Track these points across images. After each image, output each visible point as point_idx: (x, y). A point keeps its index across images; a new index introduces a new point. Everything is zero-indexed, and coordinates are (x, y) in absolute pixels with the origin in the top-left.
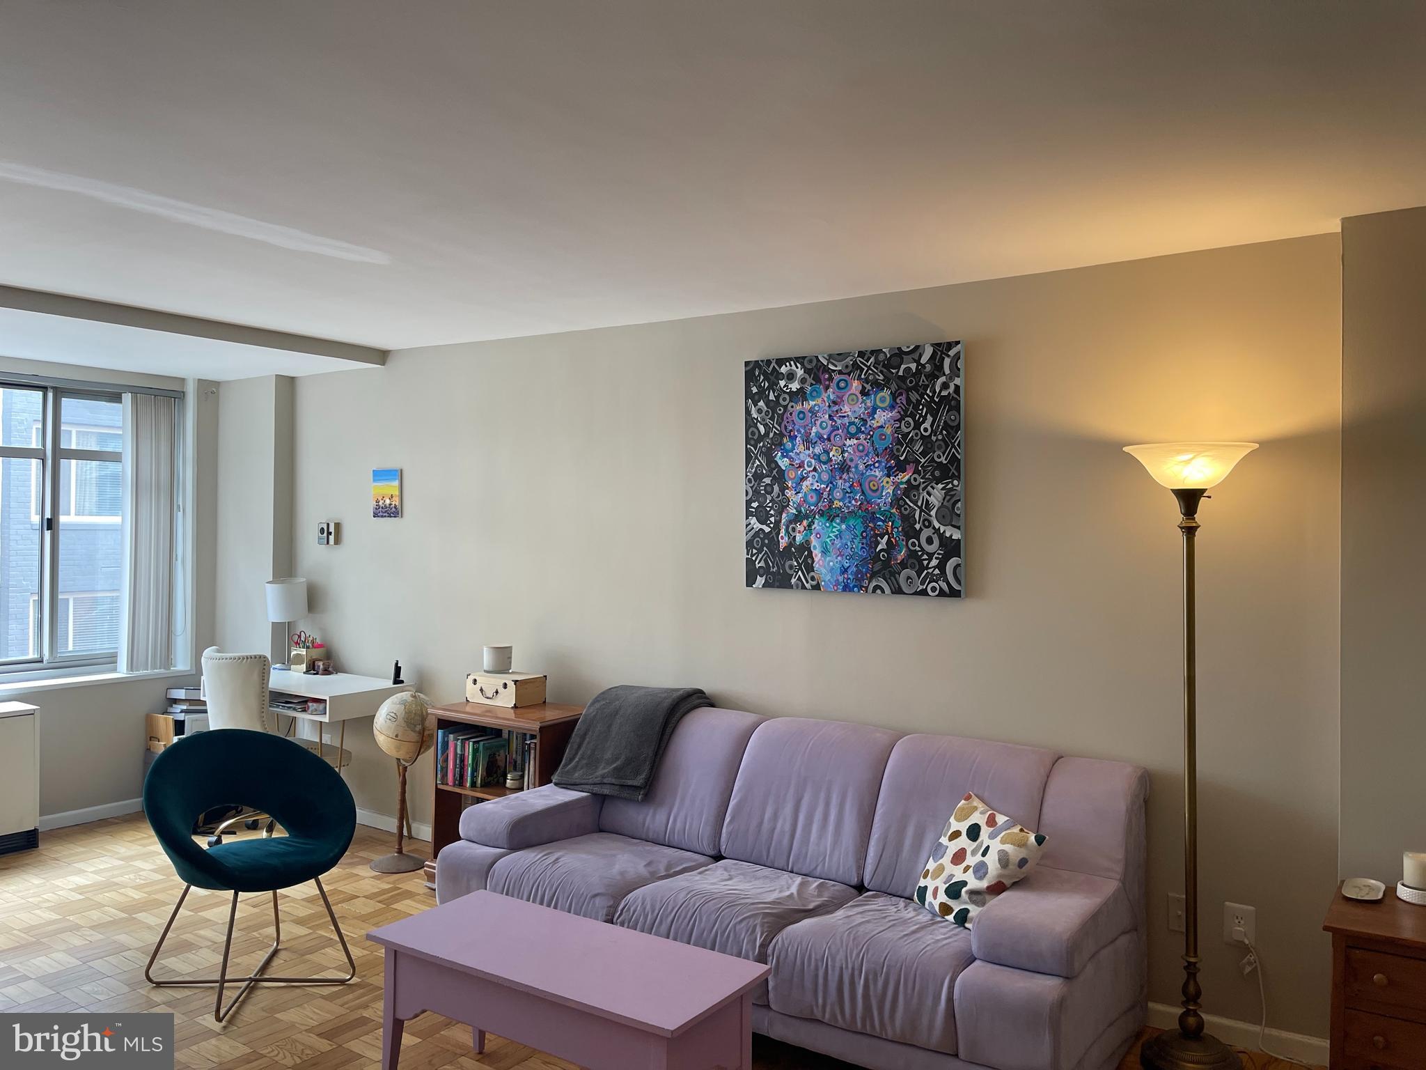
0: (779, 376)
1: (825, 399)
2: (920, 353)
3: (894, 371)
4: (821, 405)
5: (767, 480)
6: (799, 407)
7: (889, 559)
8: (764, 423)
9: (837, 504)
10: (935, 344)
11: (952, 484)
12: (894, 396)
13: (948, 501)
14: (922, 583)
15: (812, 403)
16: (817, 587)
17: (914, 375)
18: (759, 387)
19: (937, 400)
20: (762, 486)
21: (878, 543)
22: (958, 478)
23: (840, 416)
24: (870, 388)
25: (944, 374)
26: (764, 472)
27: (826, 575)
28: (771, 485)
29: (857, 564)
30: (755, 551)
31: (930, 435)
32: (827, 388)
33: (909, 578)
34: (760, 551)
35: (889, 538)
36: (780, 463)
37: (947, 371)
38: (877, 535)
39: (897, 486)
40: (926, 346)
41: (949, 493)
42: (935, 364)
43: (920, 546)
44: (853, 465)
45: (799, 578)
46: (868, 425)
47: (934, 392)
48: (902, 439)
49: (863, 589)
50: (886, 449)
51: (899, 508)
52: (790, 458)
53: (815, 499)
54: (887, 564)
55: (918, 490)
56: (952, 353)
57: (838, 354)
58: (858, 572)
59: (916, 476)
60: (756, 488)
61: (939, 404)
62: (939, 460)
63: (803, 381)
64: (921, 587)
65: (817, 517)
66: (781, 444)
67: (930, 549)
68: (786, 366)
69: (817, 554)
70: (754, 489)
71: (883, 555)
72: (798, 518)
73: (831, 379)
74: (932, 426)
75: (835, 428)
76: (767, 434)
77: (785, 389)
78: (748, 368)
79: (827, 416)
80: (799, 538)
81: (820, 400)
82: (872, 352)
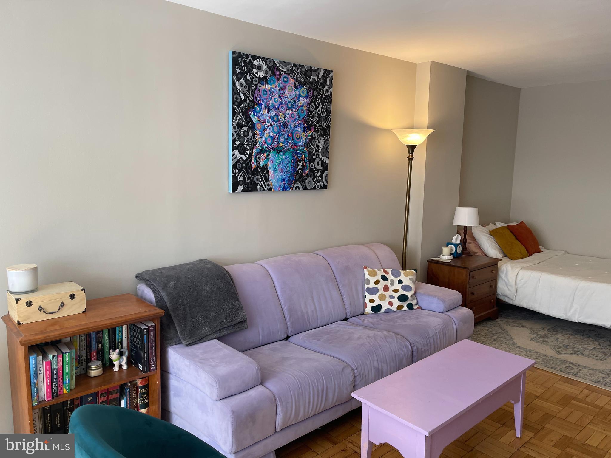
0: (253, 66)
1: (277, 86)
2: (319, 72)
3: (308, 78)
4: (275, 89)
5: (245, 129)
6: (263, 87)
7: (302, 173)
8: (244, 93)
9: (281, 145)
10: (325, 70)
11: (327, 138)
12: (308, 91)
13: (325, 146)
14: (314, 184)
15: (271, 86)
16: (270, 190)
17: (316, 82)
18: (241, 69)
19: (324, 97)
20: (242, 132)
21: (298, 165)
22: (329, 135)
23: (284, 97)
24: (298, 85)
25: (327, 86)
26: (243, 123)
27: (275, 183)
28: (247, 132)
29: (289, 176)
30: (237, 171)
31: (321, 114)
32: (278, 79)
33: (310, 182)
34: (240, 171)
35: (303, 163)
36: (253, 119)
37: (328, 84)
38: (298, 161)
39: (307, 136)
40: (321, 69)
41: (326, 141)
42: (324, 79)
43: (314, 167)
44: (289, 125)
45: (262, 186)
46: (296, 105)
47: (323, 93)
48: (310, 114)
49: (291, 188)
50: (303, 118)
51: (308, 148)
52: (258, 117)
53: (270, 142)
54: (301, 175)
55: (315, 140)
56: (330, 75)
57: (284, 62)
58: (290, 180)
59: (314, 133)
60: (238, 133)
61: (324, 99)
62: (323, 126)
63: (266, 72)
64: (314, 186)
65: (271, 151)
66: (253, 107)
67: (318, 167)
68: (257, 61)
69: (271, 171)
70: (237, 133)
71: (300, 171)
72: (261, 152)
73: (280, 75)
74: (321, 109)
75: (282, 103)
76: (245, 100)
77: (256, 75)
78: (234, 56)
79: (278, 96)
80: (262, 163)
81: (274, 86)
82: (300, 66)
